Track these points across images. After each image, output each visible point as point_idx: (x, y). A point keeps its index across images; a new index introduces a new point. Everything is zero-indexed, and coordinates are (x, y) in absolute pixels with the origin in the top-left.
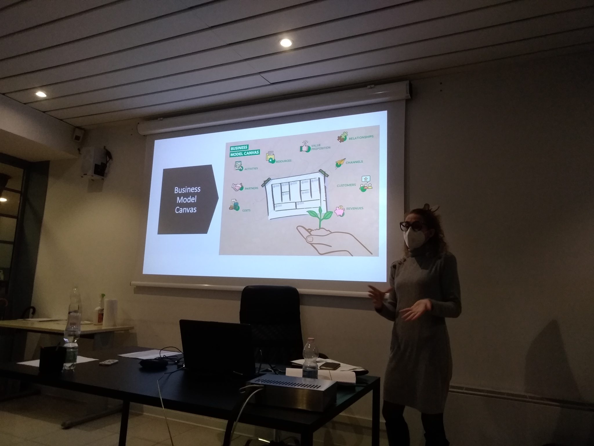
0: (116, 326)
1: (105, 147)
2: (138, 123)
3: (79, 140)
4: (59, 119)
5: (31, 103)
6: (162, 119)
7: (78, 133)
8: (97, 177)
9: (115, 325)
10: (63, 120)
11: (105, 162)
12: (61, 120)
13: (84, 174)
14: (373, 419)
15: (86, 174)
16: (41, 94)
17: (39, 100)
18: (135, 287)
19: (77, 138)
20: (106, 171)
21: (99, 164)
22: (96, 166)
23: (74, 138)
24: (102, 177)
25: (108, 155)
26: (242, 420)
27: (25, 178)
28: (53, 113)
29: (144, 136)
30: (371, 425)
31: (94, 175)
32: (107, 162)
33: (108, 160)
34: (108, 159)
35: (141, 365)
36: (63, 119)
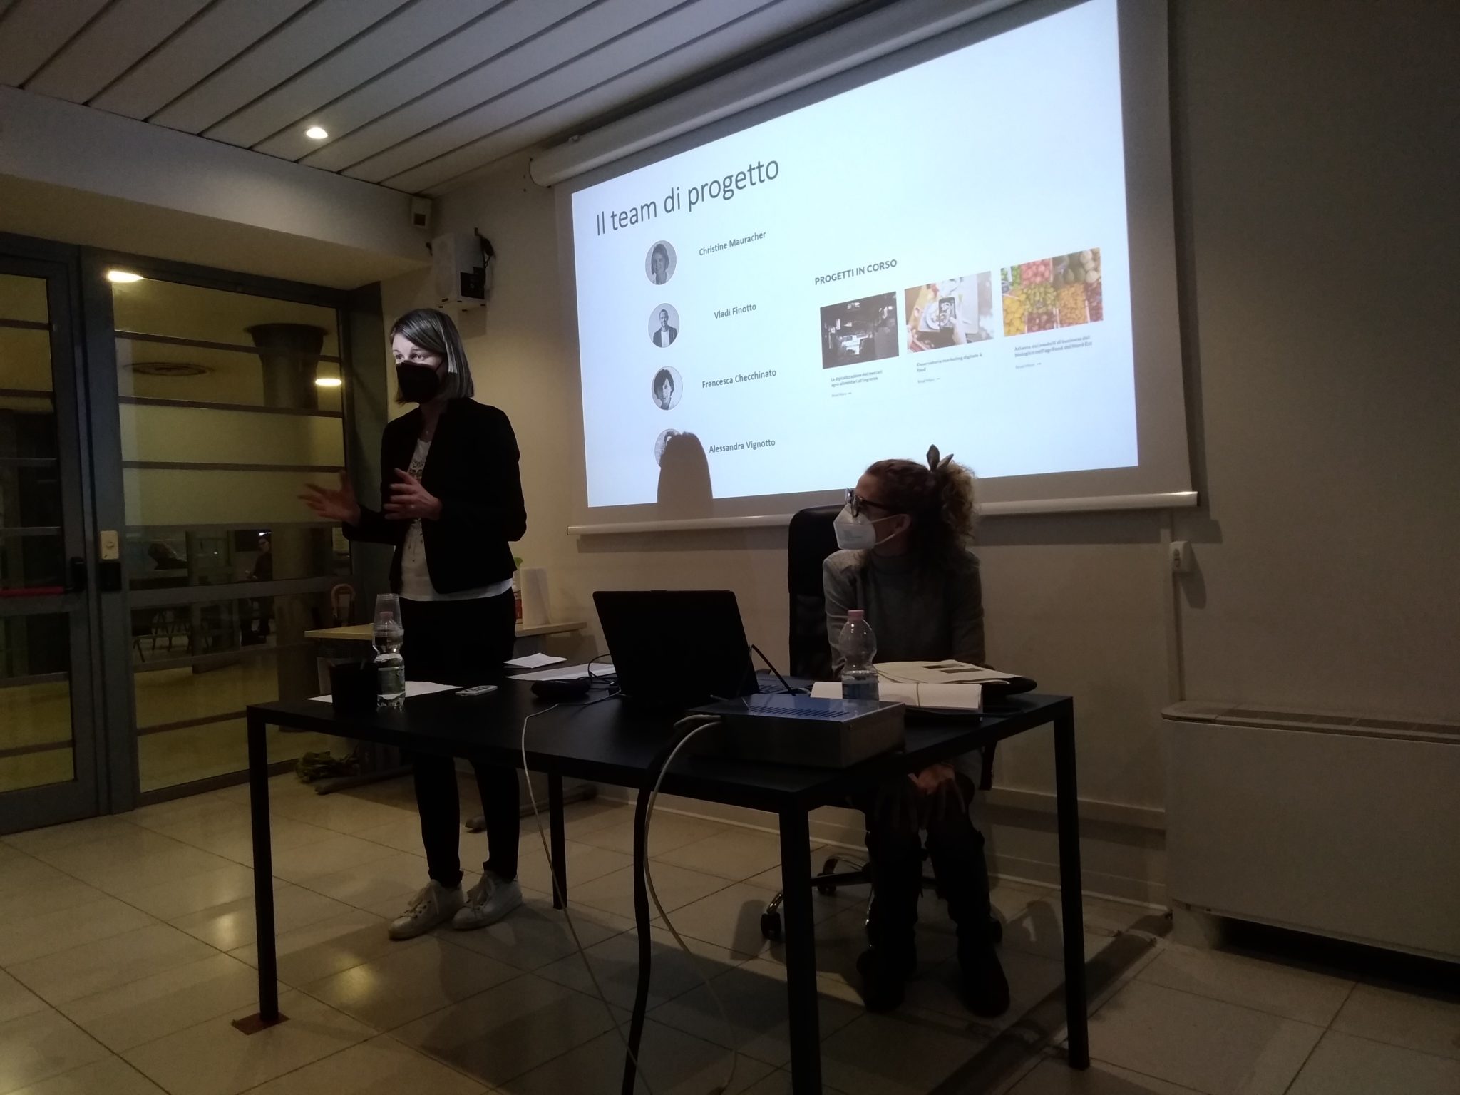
0: (549, 623)
1: (476, 230)
2: (531, 160)
3: (423, 223)
4: (374, 183)
5: (306, 156)
6: (576, 137)
7: (420, 207)
8: (470, 303)
9: (547, 622)
10: (383, 184)
11: (481, 266)
12: (378, 184)
13: (443, 301)
14: (1058, 794)
15: (447, 300)
16: (317, 133)
17: (317, 148)
18: (579, 537)
19: (420, 220)
20: (487, 285)
21: (470, 271)
22: (464, 277)
23: (413, 220)
24: (482, 302)
25: (486, 247)
26: (665, 789)
27: (341, 327)
28: (359, 172)
29: (549, 187)
30: (1054, 809)
31: (462, 298)
32: (485, 263)
33: (486, 260)
34: (486, 256)
35: (534, 692)
36: (382, 181)
